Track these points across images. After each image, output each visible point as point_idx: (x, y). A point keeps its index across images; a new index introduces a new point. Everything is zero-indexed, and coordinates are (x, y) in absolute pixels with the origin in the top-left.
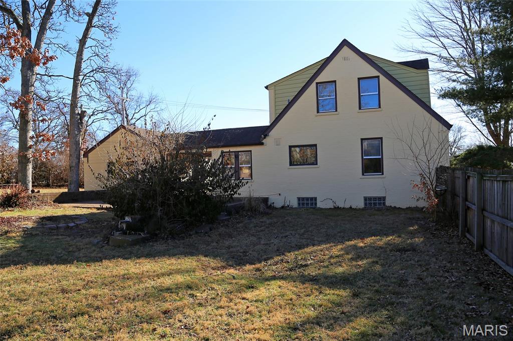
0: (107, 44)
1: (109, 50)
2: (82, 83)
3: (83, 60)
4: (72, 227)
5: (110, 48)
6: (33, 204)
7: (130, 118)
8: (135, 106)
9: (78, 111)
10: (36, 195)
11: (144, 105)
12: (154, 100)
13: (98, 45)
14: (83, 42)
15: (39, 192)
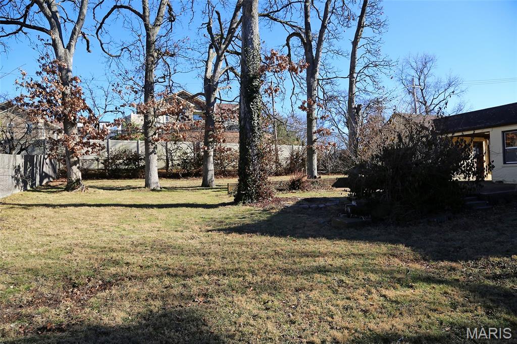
0: (376, 39)
1: (380, 45)
2: (357, 80)
3: (357, 59)
4: (321, 208)
5: (381, 42)
6: (315, 188)
7: (428, 104)
8: (434, 92)
9: (355, 105)
10: (318, 180)
11: (443, 90)
12: (453, 83)
13: (369, 42)
14: (355, 43)
15: (320, 177)
